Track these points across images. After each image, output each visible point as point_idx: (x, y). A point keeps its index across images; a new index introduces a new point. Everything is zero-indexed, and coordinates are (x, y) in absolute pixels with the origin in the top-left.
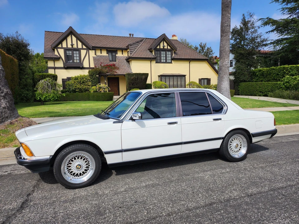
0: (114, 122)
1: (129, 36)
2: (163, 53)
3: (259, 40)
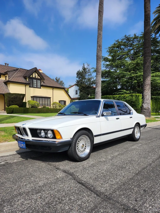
0: (96, 117)
1: (5, 65)
2: (35, 81)
3: (93, 80)
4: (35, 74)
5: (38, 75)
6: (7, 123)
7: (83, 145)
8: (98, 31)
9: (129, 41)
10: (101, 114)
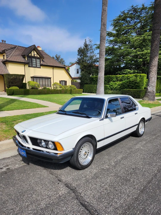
0: (100, 120)
1: (2, 42)
2: (34, 60)
3: (95, 58)
4: (34, 53)
5: (37, 54)
6: (8, 110)
7: (86, 152)
8: (103, 6)
9: (137, 13)
10: (105, 115)
